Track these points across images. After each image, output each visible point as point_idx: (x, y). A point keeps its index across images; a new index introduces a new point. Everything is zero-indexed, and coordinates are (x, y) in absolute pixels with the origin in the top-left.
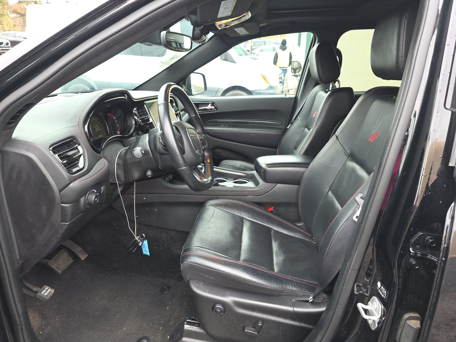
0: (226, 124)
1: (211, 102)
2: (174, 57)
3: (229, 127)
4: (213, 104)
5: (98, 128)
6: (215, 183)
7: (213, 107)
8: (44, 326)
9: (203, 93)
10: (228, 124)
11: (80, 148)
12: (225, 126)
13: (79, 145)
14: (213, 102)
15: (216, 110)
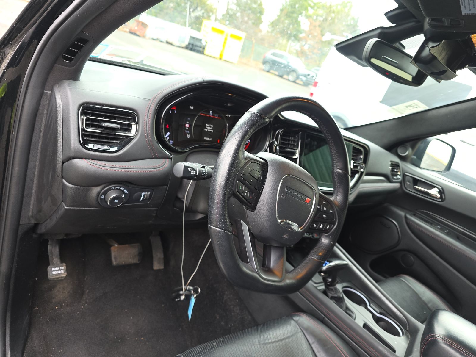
0: (444, 228)
1: (440, 188)
2: (413, 105)
3: (448, 234)
4: (440, 192)
5: (212, 128)
6: (336, 295)
7: (439, 196)
8: (65, 304)
9: (441, 172)
10: (448, 230)
11: (134, 127)
12: (442, 230)
13: (137, 123)
14: (442, 188)
15: (440, 200)
